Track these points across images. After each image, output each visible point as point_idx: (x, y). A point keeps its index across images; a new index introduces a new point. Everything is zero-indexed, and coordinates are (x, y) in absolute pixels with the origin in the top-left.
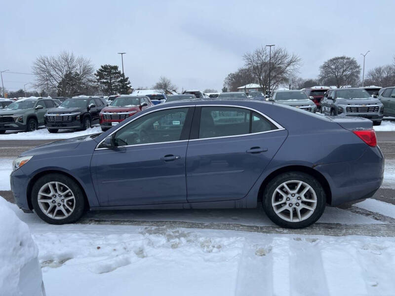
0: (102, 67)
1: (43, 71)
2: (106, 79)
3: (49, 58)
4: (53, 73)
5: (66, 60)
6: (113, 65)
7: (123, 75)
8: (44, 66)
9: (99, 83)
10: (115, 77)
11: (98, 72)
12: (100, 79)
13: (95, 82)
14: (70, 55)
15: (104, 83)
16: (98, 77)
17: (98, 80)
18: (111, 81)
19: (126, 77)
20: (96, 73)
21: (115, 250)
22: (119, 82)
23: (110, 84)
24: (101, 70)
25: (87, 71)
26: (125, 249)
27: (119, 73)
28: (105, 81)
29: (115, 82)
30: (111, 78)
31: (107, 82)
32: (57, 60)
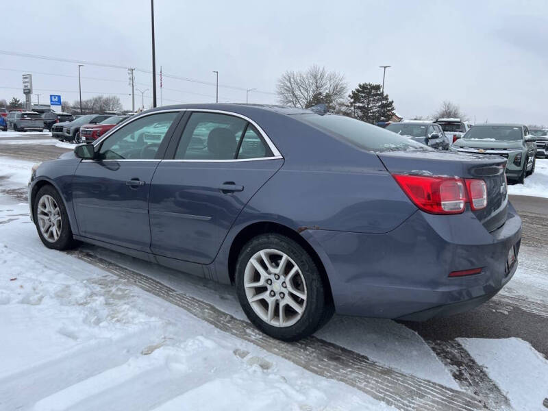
0: (360, 86)
1: (287, 90)
2: (363, 102)
3: (295, 74)
4: (298, 93)
5: (315, 77)
6: (374, 83)
7: (386, 98)
8: (289, 84)
9: (352, 108)
10: (374, 100)
11: (354, 93)
12: (354, 102)
13: (347, 106)
14: (321, 69)
15: (359, 108)
16: (352, 100)
17: (351, 103)
18: (368, 105)
19: (390, 100)
20: (351, 94)
21: (21, 287)
22: (379, 107)
23: (368, 109)
24: (358, 90)
25: (338, 91)
26: (34, 289)
27: (382, 94)
28: (361, 105)
29: (375, 107)
30: (369, 101)
31: (364, 107)
32: (305, 76)
